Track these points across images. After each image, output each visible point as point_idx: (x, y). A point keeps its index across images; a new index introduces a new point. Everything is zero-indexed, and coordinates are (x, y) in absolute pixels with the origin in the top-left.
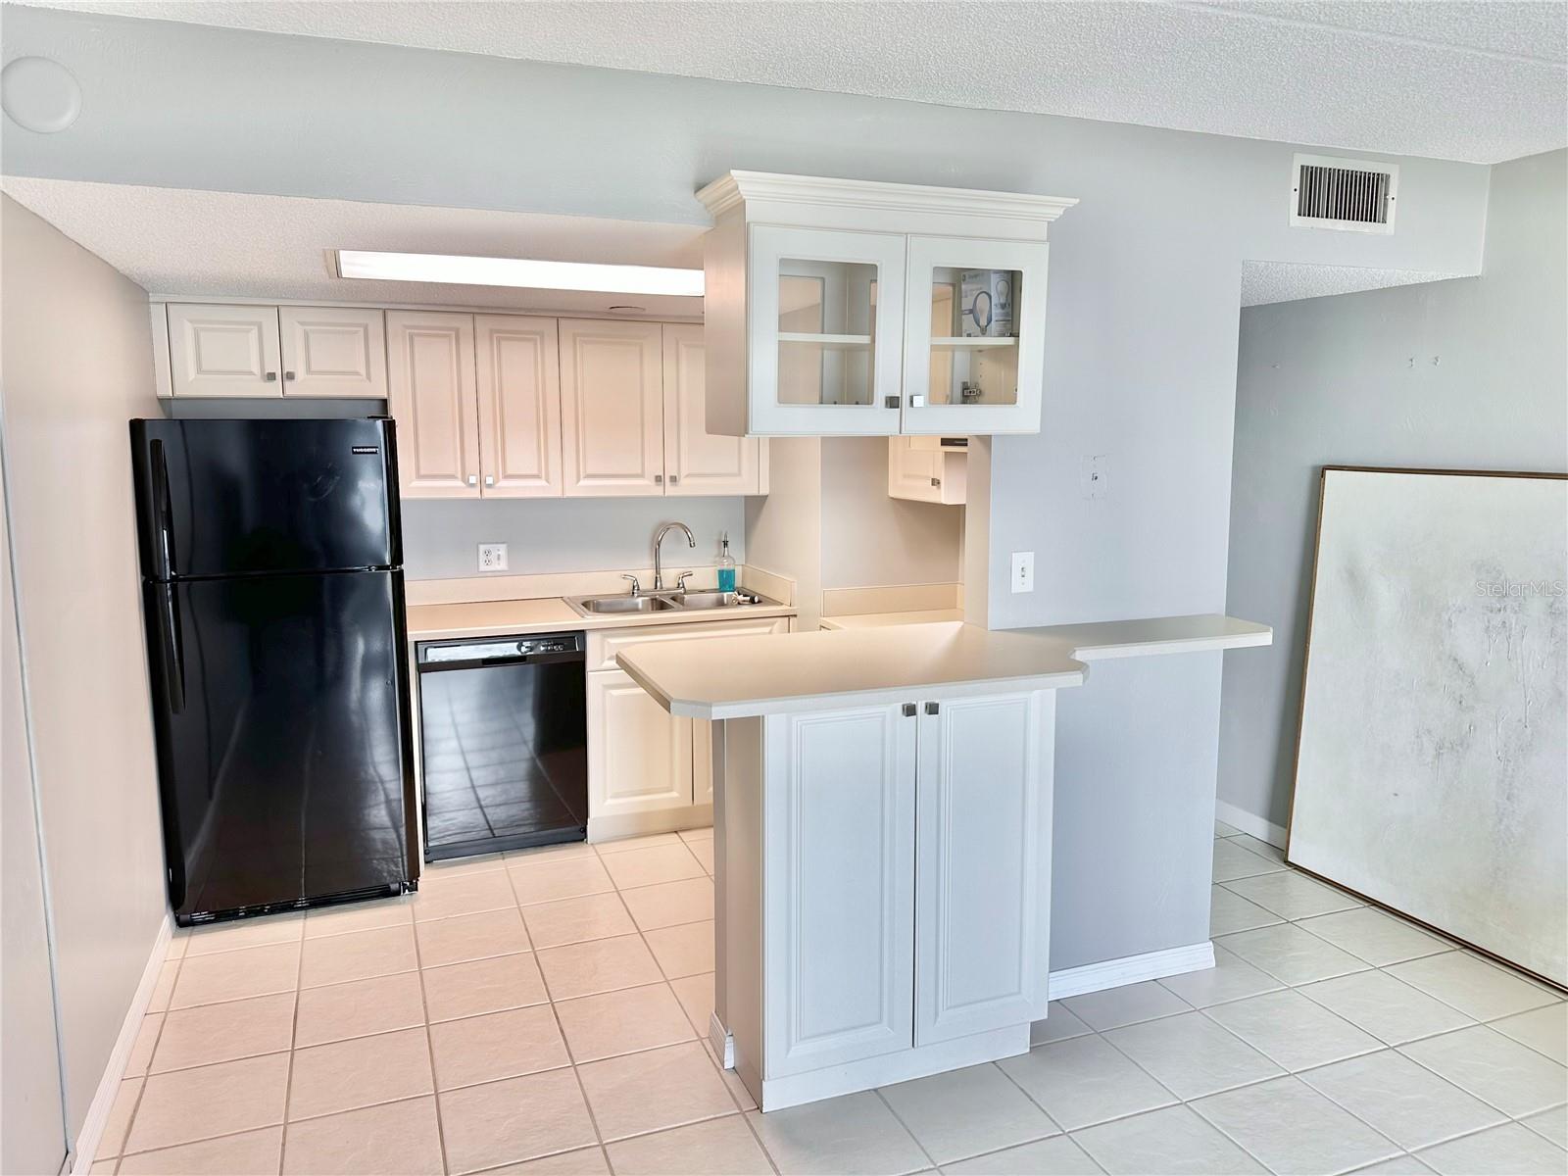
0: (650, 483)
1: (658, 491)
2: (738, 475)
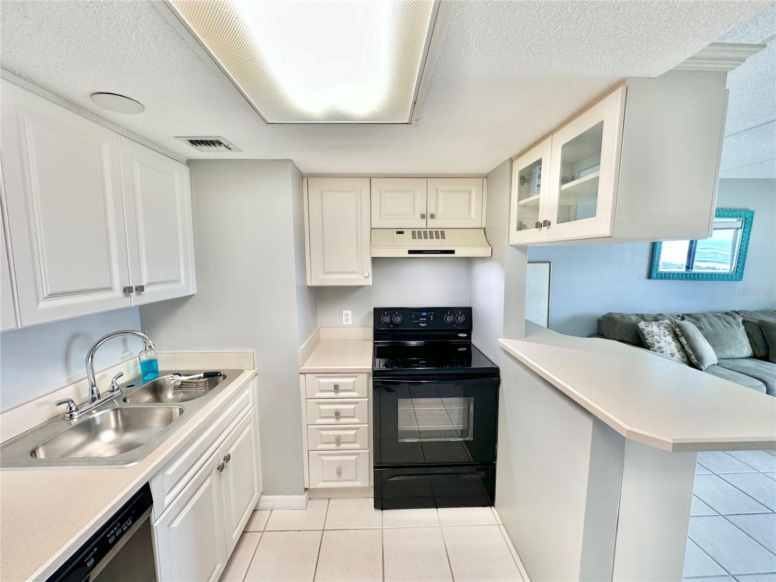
0: (119, 295)
1: (118, 304)
2: (178, 281)
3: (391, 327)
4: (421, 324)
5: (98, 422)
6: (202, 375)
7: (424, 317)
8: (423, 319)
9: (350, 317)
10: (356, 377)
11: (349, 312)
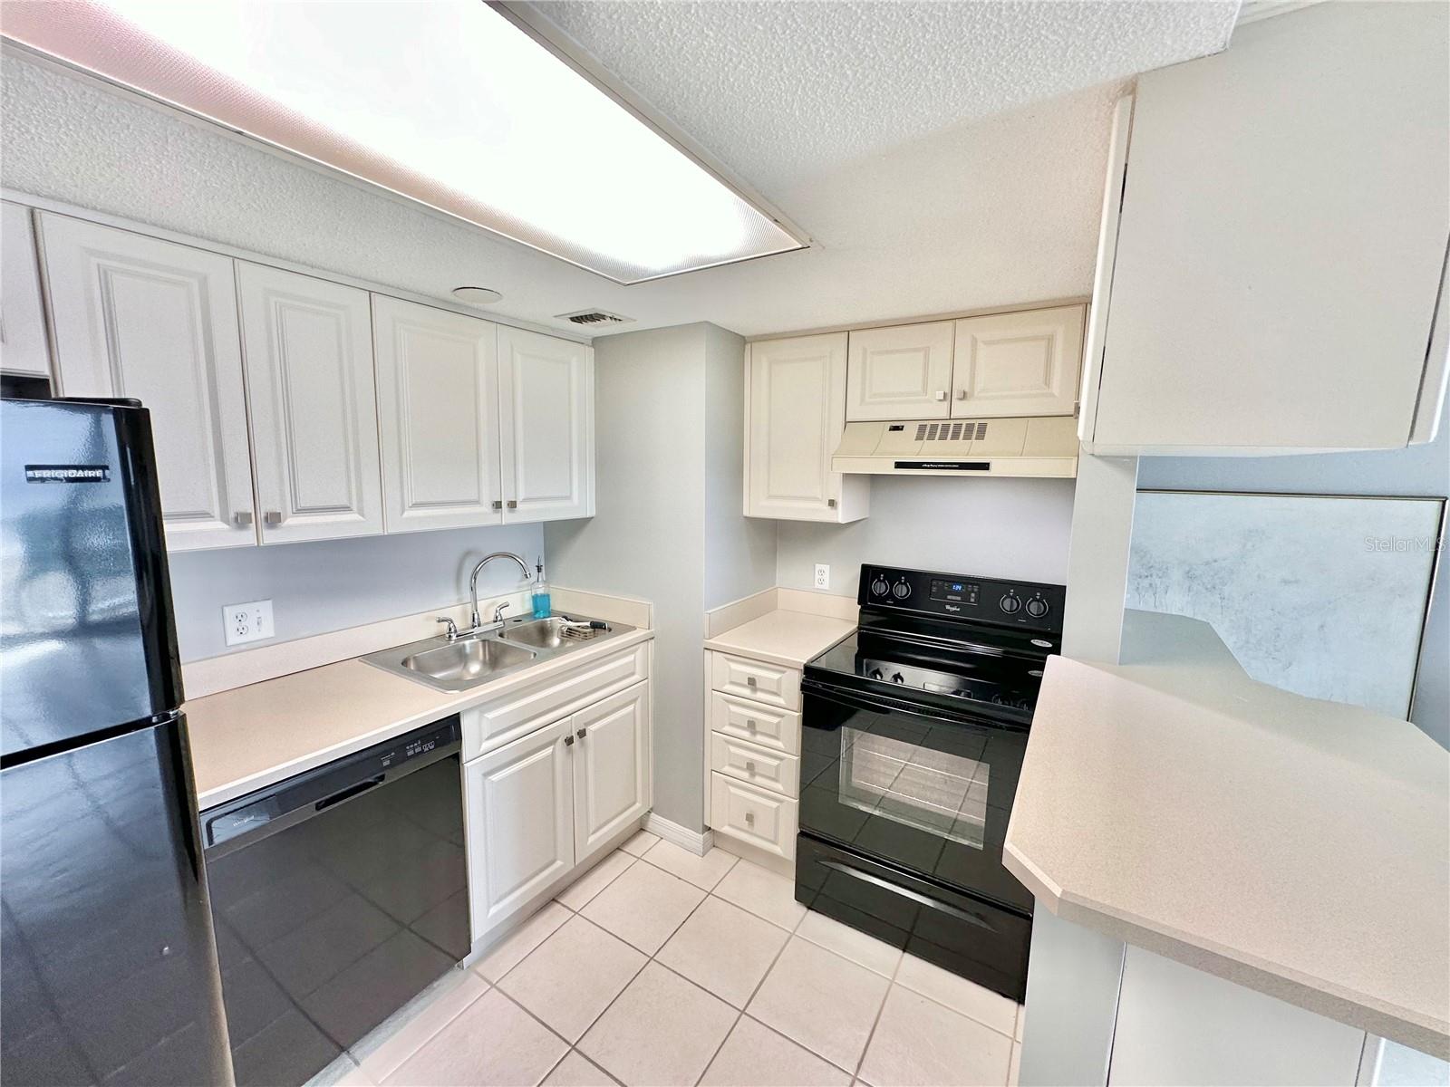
0: (487, 510)
1: (495, 519)
2: (569, 498)
3: (890, 604)
4: (948, 607)
5: (468, 650)
6: (588, 624)
7: (957, 593)
8: (954, 598)
9: (826, 576)
10: (784, 672)
11: (826, 568)
